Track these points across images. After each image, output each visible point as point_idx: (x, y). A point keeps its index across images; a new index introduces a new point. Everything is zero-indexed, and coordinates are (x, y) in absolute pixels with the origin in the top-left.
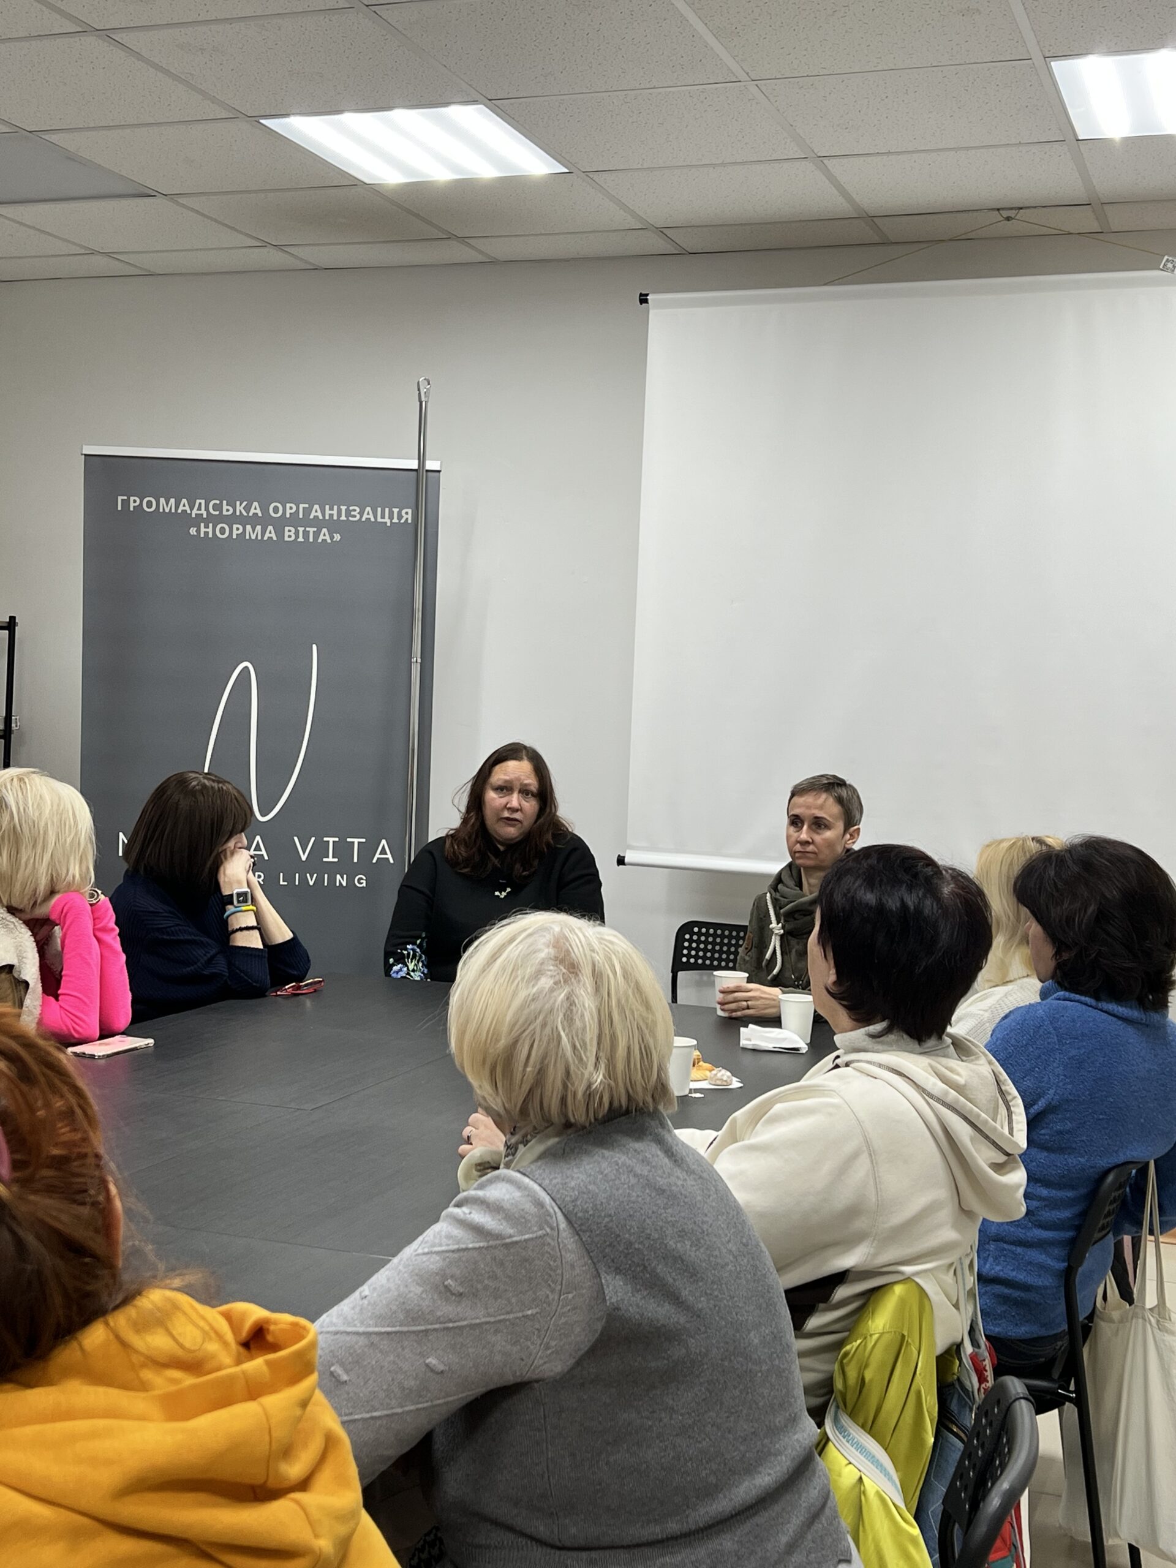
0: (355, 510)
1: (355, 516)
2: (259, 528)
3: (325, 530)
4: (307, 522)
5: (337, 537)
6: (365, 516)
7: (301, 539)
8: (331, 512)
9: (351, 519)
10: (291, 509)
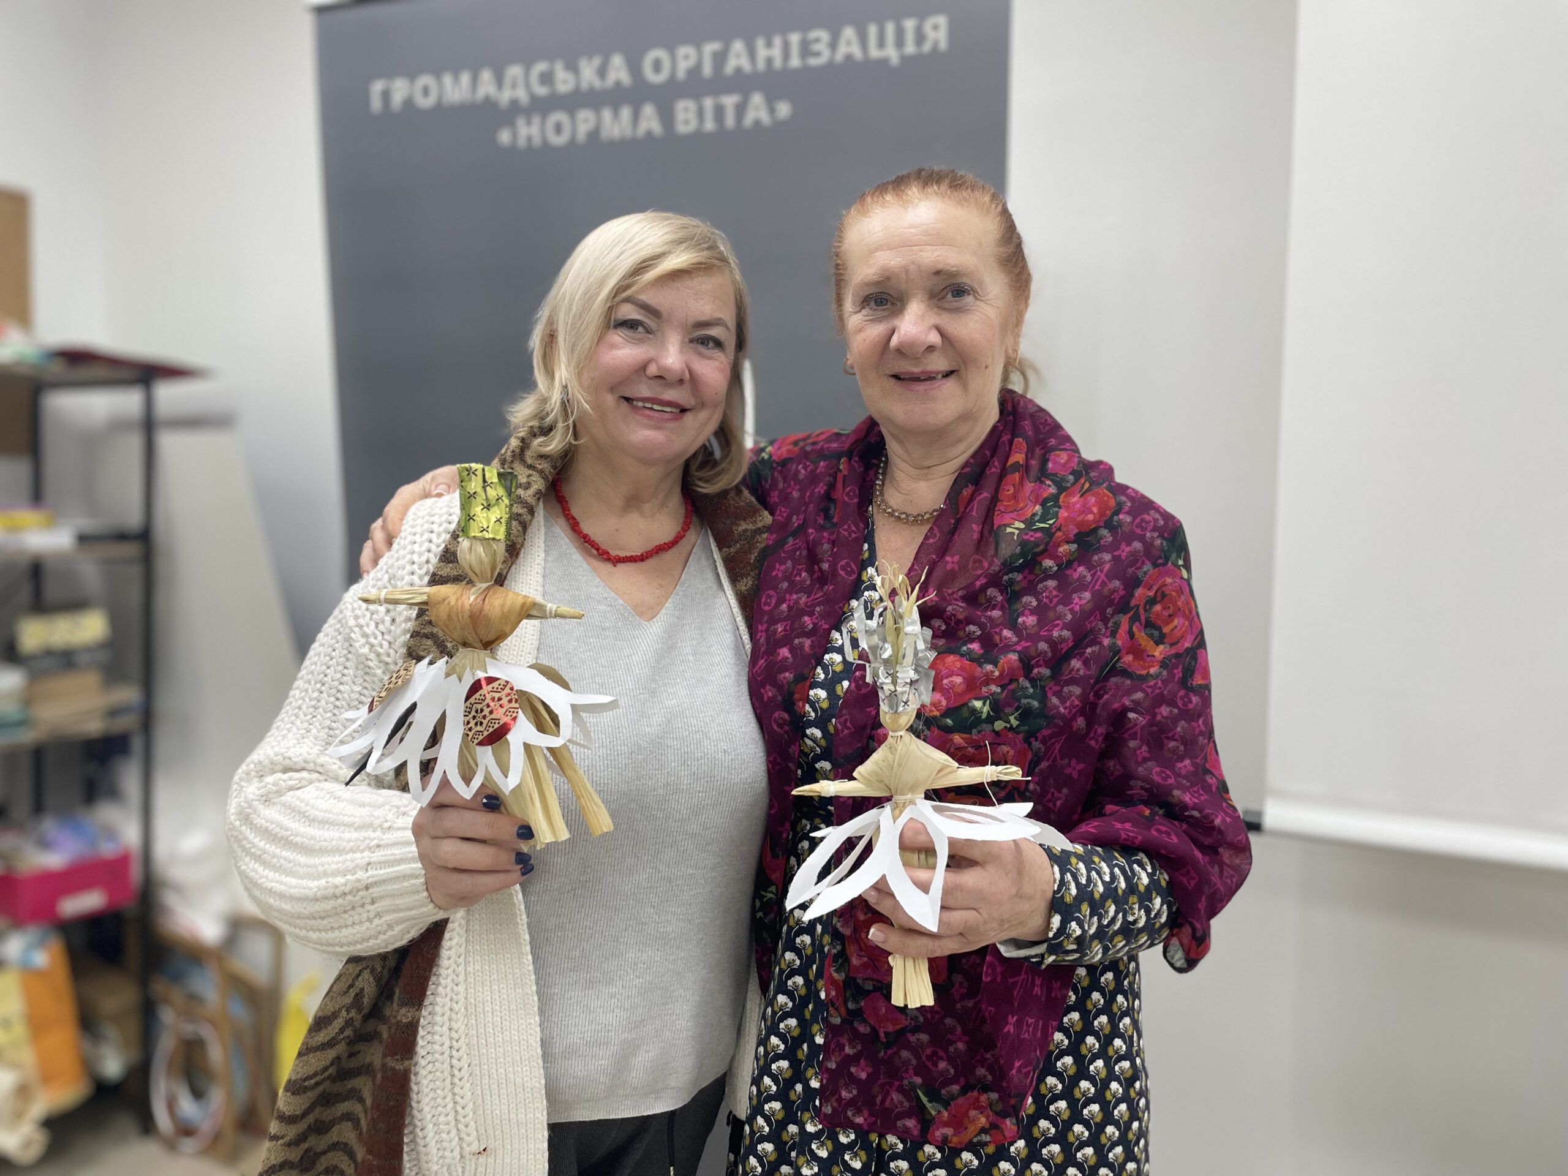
0: (817, 40)
1: (817, 54)
2: (626, 113)
3: (757, 99)
4: (720, 84)
5: (784, 110)
6: (842, 50)
7: (709, 125)
8: (769, 52)
9: (813, 62)
10: (686, 57)
